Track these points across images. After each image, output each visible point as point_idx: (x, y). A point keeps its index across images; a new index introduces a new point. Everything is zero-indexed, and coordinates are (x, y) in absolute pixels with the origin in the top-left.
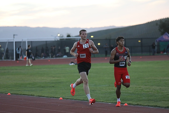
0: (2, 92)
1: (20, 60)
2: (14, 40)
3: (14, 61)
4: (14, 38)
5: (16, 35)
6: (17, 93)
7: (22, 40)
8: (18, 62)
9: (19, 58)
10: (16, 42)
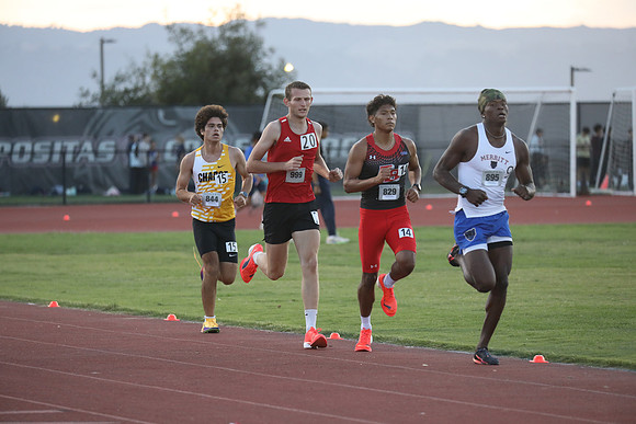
0: (506, 349)
1: (601, 195)
2: (570, 92)
3: (571, 199)
4: (572, 85)
5: (585, 70)
6: (579, 356)
7: (614, 95)
8: (589, 203)
9: (593, 184)
10: (579, 105)
